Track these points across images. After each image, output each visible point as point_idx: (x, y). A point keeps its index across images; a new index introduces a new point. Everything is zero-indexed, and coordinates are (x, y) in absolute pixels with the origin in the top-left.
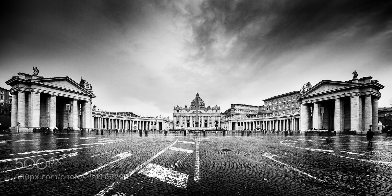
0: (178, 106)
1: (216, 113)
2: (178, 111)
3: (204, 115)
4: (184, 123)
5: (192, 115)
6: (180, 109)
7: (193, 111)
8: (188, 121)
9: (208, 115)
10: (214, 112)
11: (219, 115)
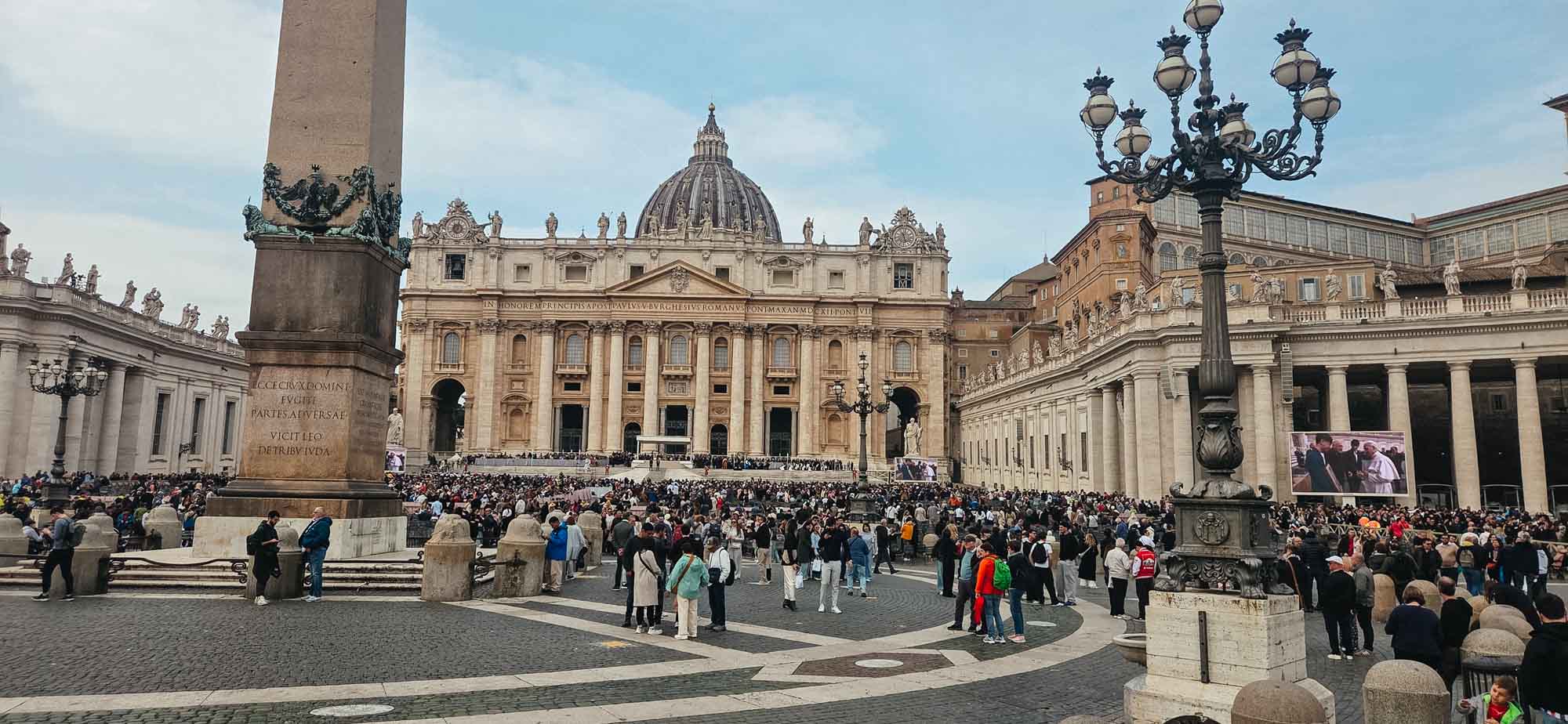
0: (459, 207)
1: (903, 294)
2: (456, 266)
3: (764, 317)
4: (515, 407)
5: (622, 313)
6: (482, 245)
7: (636, 270)
8: (573, 383)
9: (804, 317)
10: (880, 281)
11: (934, 314)
